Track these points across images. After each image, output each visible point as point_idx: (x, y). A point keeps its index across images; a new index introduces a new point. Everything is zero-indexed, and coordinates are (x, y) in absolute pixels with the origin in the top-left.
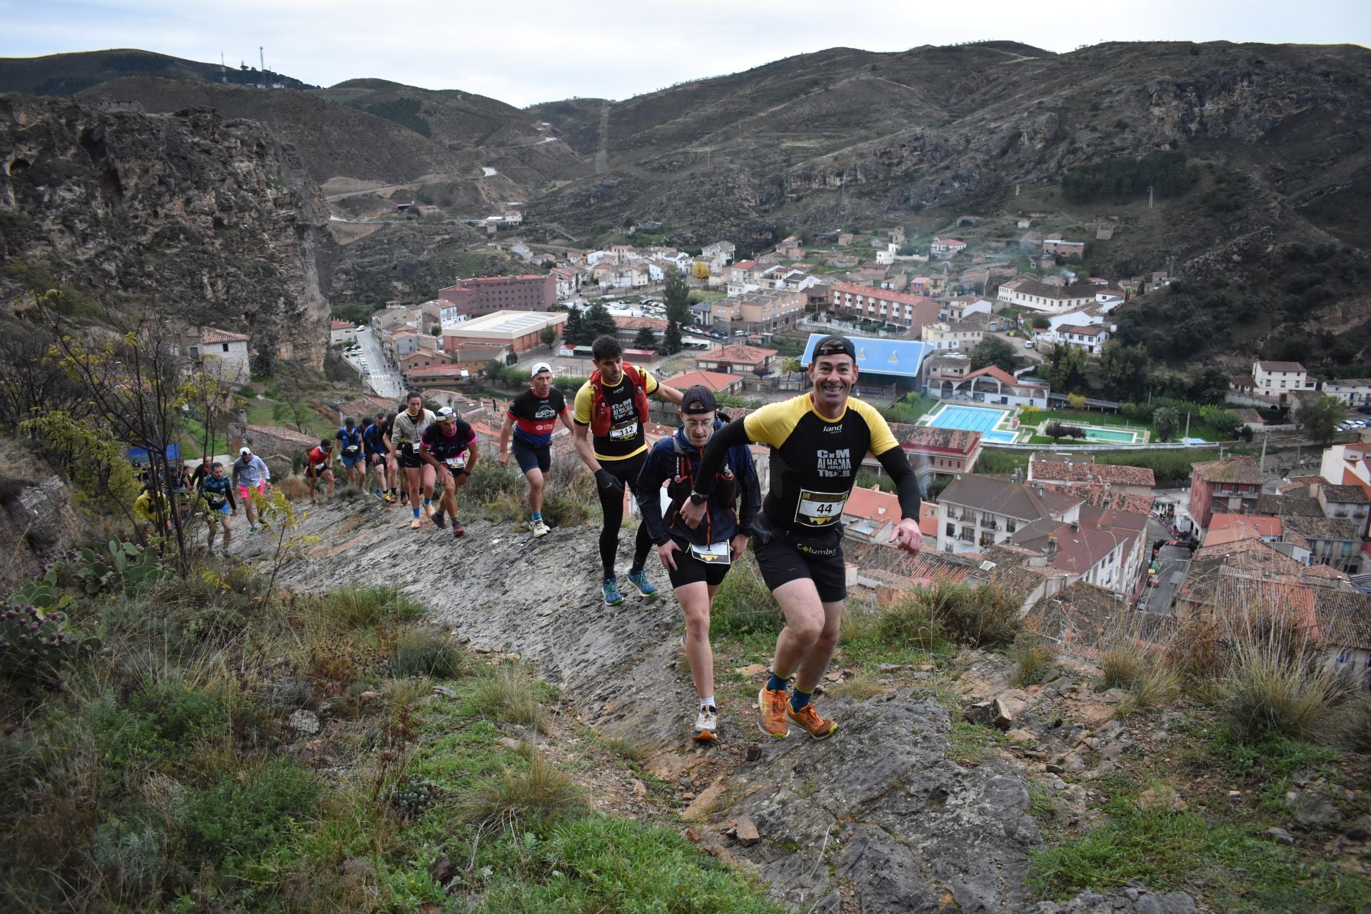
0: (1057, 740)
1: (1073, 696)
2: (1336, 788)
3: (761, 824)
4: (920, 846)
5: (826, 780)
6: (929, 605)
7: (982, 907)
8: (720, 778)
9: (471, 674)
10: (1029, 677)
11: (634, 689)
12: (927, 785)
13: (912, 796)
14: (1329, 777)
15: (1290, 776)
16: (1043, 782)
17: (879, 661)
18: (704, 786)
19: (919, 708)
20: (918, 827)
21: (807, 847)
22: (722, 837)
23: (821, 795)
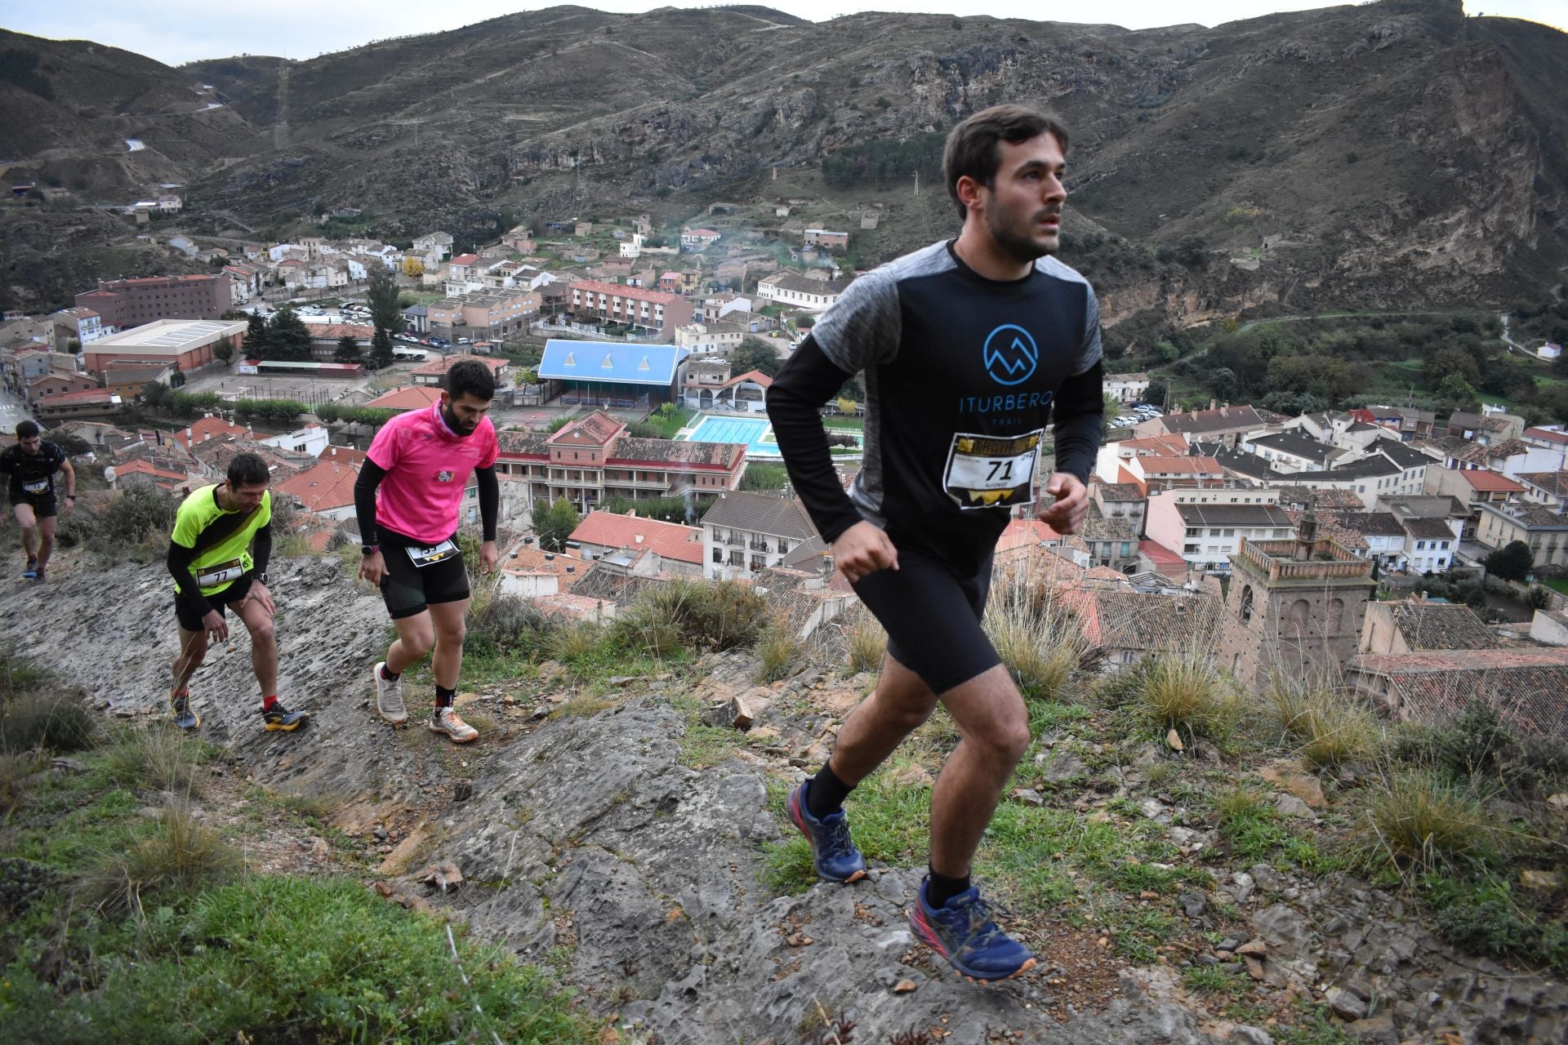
0: (801, 733)
1: (820, 686)
2: (1084, 744)
3: (465, 865)
4: (647, 861)
5: (542, 806)
6: (665, 608)
7: (713, 915)
8: (422, 824)
9: (107, 742)
10: (773, 673)
11: (318, 738)
12: (654, 795)
13: (638, 809)
14: (1077, 734)
15: (1039, 738)
16: (783, 776)
17: (609, 676)
18: (403, 836)
19: (649, 715)
20: (645, 841)
21: (518, 881)
22: (419, 887)
23: (534, 823)
